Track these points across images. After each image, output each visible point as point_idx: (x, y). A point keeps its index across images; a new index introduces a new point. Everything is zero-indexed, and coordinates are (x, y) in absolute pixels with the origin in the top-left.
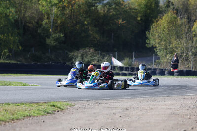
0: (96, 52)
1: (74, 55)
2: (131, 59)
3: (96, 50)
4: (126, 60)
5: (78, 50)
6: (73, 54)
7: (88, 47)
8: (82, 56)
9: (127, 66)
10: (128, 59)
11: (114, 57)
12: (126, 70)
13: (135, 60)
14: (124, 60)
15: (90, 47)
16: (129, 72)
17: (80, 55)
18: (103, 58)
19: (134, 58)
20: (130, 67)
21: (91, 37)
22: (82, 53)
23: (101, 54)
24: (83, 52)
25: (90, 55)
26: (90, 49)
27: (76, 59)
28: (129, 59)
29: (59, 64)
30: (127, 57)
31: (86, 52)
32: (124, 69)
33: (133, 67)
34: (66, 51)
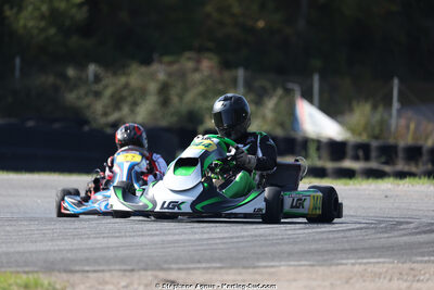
0: (227, 75)
1: (126, 86)
2: (381, 109)
3: (227, 65)
4: (362, 113)
5: (147, 61)
6: (123, 80)
7: (190, 48)
8: (164, 89)
9: (364, 139)
10: (367, 108)
11: (308, 96)
12: (356, 158)
13: (399, 111)
14: (351, 110)
15: (201, 50)
16: (374, 165)
17: (153, 87)
18: (259, 102)
19: (396, 105)
20: (374, 144)
21: (209, 8)
22: (162, 76)
23: (249, 86)
24: (170, 75)
25: (201, 88)
26: (198, 61)
27: (135, 104)
28: (375, 107)
29: (57, 126)
30: (366, 99)
31: (183, 75)
32: (350, 152)
33: (391, 141)
34: (92, 68)
